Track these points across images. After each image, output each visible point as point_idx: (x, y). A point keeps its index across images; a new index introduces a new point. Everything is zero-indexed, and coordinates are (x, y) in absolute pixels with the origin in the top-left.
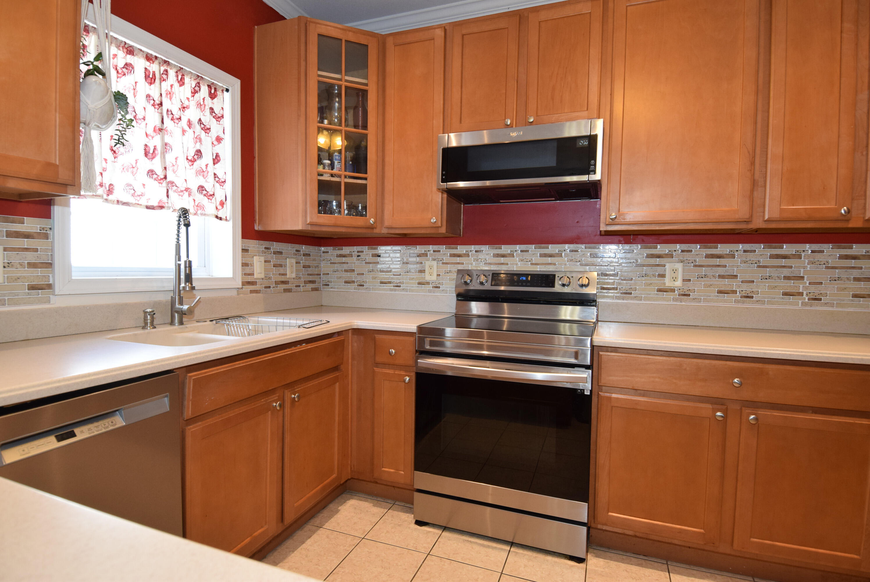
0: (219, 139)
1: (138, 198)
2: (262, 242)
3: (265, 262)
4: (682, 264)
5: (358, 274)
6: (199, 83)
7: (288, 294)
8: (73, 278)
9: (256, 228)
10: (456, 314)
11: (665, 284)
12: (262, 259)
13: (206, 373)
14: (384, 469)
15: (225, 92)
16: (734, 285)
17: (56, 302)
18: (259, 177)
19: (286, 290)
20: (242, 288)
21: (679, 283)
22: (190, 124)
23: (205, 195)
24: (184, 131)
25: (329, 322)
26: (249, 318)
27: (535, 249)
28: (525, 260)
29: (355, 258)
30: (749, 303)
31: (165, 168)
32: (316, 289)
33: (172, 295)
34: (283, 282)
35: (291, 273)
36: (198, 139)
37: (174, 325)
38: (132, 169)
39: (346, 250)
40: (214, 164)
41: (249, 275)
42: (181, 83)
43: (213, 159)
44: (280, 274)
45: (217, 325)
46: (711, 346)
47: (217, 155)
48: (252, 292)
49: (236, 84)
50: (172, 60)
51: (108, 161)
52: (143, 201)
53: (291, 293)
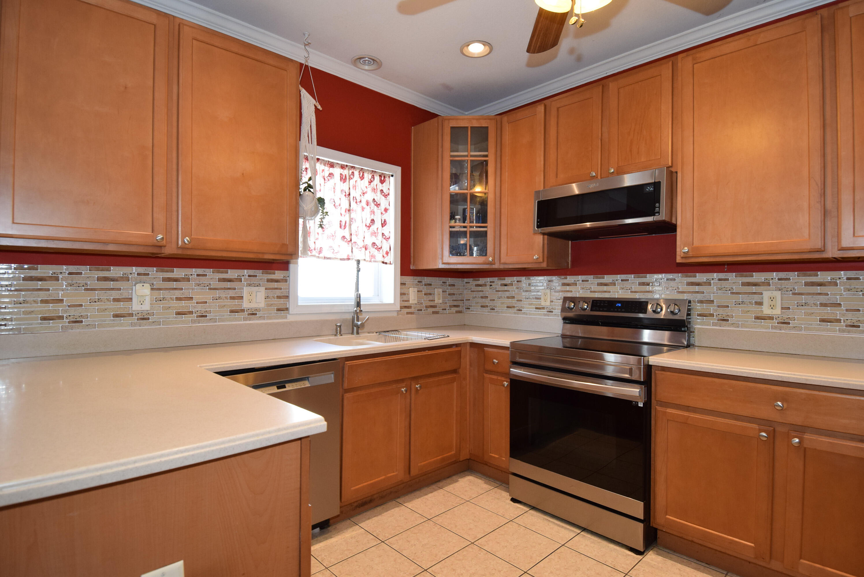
0: (386, 210)
1: (336, 254)
2: (415, 277)
3: (418, 291)
4: (780, 292)
5: (490, 300)
6: (373, 176)
7: (436, 315)
8: (299, 304)
9: (411, 268)
10: (562, 335)
11: (763, 312)
12: (416, 290)
13: (356, 362)
14: (491, 454)
15: (391, 177)
16: (838, 313)
17: (290, 318)
18: (413, 232)
19: (434, 313)
20: (400, 311)
21: (777, 311)
22: (368, 204)
23: (376, 249)
24: (363, 209)
25: (449, 336)
26: (402, 332)
27: (634, 278)
28: (625, 288)
29: (488, 287)
30: (856, 333)
31: (351, 234)
32: (460, 312)
33: (353, 315)
34: (432, 307)
35: (438, 300)
36: (373, 212)
37: (354, 334)
38: (332, 237)
39: (482, 281)
40: (383, 227)
41: (406, 301)
42: (362, 178)
43: (382, 223)
44: (429, 301)
45: (380, 335)
46: (755, 370)
47: (385, 221)
48: (408, 313)
49: (397, 170)
50: (356, 165)
51: (319, 234)
52: (339, 256)
53: (438, 315)
